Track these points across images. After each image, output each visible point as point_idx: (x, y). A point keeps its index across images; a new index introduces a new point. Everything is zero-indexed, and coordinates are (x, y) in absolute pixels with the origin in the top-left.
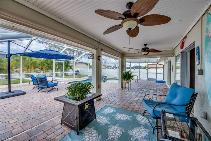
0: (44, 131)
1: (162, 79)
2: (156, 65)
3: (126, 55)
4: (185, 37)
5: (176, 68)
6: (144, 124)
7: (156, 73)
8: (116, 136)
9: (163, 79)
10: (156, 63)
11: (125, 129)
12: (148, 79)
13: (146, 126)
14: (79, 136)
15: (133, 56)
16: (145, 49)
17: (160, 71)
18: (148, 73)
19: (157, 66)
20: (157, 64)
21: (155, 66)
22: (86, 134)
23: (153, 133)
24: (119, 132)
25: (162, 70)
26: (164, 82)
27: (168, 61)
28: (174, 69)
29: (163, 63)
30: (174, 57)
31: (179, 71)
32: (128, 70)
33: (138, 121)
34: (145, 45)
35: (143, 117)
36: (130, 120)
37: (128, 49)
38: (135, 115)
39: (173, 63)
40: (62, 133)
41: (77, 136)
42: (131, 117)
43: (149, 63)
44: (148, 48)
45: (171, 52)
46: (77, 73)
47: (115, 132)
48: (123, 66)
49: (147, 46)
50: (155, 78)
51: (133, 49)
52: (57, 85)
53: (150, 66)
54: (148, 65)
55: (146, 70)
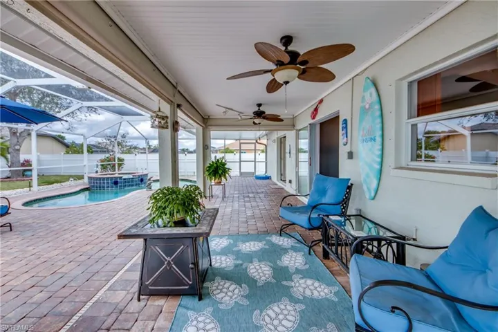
0: (103, 327)
1: (264, 173)
2: (253, 145)
3: (210, 122)
4: (321, 101)
6: (290, 247)
7: (255, 161)
8: (267, 276)
9: (266, 172)
10: (255, 141)
11: (271, 262)
12: (241, 174)
13: (293, 248)
14: (206, 301)
16: (259, 114)
17: (261, 157)
18: (240, 161)
19: (255, 147)
20: (255, 143)
21: (252, 147)
22: (215, 293)
23: (310, 254)
24: (266, 269)
25: (264, 155)
26: (268, 178)
27: (277, 138)
28: (293, 151)
29: (265, 142)
30: (295, 131)
32: (219, 156)
33: (279, 246)
34: (259, 105)
35: (282, 238)
36: (267, 247)
37: (224, 110)
38: (268, 238)
39: (290, 141)
40: (161, 312)
41: (201, 302)
42: (264, 242)
43: (242, 141)
44: (264, 112)
45: (290, 122)
46: (25, 171)
47: (260, 271)
48: (206, 147)
49: (262, 109)
50: (253, 171)
51: (232, 109)
52: (7, 213)
53: (244, 147)
54: (240, 144)
55: (238, 155)
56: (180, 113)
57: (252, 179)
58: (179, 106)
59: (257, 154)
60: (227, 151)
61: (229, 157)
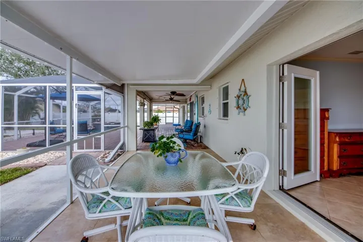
1: (178, 123)
3: (153, 100)
5: (188, 112)
7: (173, 117)
10: (173, 107)
12: (166, 123)
15: (159, 101)
16: (171, 99)
17: (176, 114)
18: (166, 117)
21: (172, 109)
25: (178, 114)
26: (179, 125)
28: (186, 112)
29: (178, 107)
30: (186, 104)
31: (189, 114)
32: (156, 114)
39: (186, 108)
45: (185, 101)
50: (172, 122)
53: (167, 109)
54: (166, 108)
55: (165, 113)
56: (145, 100)
57: (172, 126)
58: (145, 99)
59: (175, 113)
60: (159, 111)
61: (160, 115)
